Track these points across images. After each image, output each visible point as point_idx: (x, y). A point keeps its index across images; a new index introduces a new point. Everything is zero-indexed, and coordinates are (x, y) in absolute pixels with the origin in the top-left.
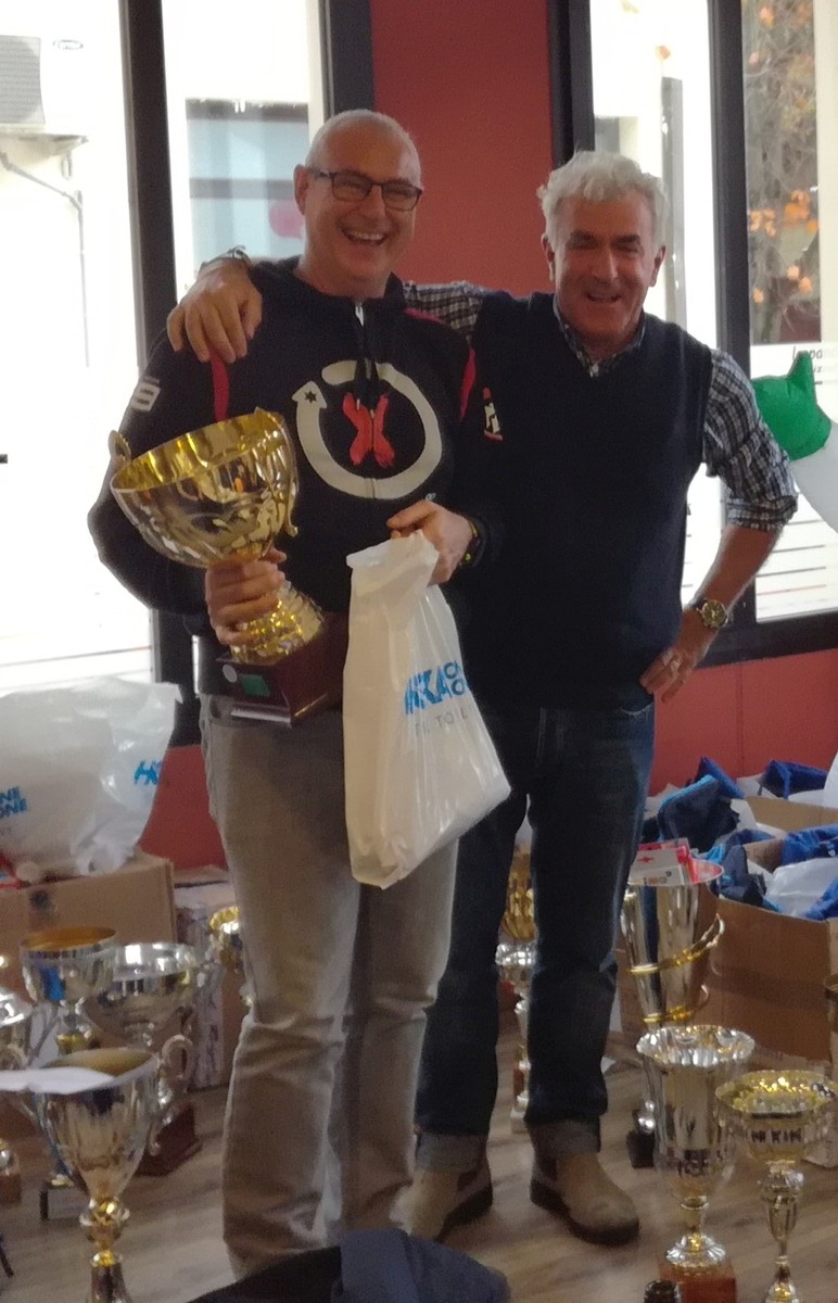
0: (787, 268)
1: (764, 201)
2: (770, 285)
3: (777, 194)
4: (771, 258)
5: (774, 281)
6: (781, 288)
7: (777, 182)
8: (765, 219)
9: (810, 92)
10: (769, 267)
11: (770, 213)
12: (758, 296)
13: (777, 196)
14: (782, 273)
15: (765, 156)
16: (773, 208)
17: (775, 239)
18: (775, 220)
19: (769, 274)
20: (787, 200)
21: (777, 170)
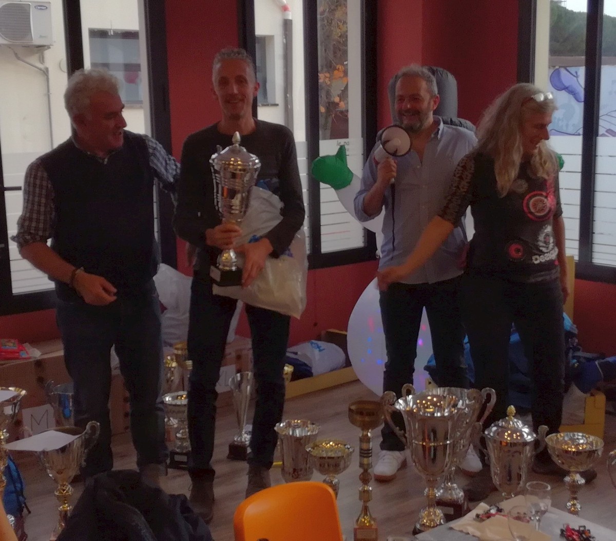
0: (334, 98)
1: (325, 69)
2: (327, 104)
3: (331, 67)
4: (328, 94)
5: (329, 103)
6: (331, 106)
7: (331, 62)
8: (326, 77)
9: (345, 23)
10: (327, 98)
11: (328, 75)
12: (322, 109)
13: (330, 67)
14: (332, 100)
15: (325, 50)
16: (329, 73)
17: (329, 86)
18: (329, 78)
19: (327, 100)
20: (335, 69)
21: (331, 56)
